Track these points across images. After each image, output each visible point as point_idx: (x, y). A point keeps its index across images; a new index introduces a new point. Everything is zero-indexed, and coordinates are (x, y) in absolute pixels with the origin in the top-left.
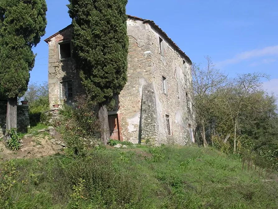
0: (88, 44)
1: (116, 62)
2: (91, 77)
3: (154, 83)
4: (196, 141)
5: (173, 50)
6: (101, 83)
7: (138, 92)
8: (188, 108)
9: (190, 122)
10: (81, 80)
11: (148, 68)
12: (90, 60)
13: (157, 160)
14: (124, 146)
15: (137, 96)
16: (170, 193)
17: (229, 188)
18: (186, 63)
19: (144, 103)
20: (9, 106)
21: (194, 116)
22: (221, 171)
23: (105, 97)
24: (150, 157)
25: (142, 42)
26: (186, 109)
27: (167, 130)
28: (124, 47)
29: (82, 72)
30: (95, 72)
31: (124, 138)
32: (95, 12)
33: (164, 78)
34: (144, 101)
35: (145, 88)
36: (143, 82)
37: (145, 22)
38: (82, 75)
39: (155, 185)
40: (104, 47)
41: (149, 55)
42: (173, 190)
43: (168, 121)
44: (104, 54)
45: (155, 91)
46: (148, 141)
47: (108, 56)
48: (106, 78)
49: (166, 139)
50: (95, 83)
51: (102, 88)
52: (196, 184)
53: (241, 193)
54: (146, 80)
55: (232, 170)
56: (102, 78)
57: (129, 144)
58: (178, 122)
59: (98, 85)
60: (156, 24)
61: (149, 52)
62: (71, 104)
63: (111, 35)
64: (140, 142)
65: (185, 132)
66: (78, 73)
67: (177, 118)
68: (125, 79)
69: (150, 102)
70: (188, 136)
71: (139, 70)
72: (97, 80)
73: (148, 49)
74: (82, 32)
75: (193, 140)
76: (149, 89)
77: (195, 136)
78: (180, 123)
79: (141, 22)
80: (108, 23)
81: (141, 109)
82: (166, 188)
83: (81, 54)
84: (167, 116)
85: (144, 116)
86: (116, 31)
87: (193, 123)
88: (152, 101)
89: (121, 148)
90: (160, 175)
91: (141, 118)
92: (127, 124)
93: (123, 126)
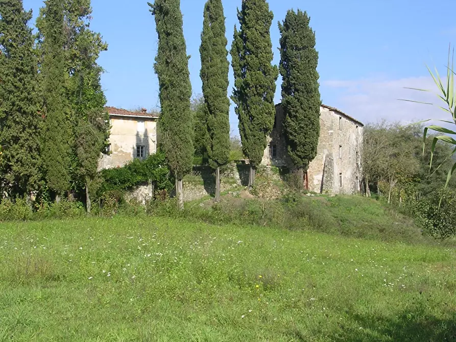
0: (295, 132)
1: (312, 144)
2: (296, 151)
3: (333, 153)
4: (361, 189)
5: (349, 121)
6: (302, 156)
7: (323, 158)
8: (357, 164)
9: (358, 175)
10: (289, 152)
11: (330, 143)
12: (296, 142)
13: (333, 206)
14: (313, 195)
15: (321, 161)
16: (340, 224)
17: (372, 225)
18: (359, 127)
19: (326, 166)
20: (251, 170)
21: (361, 169)
22: (370, 216)
23: (303, 164)
24: (329, 204)
25: (328, 124)
26: (355, 165)
27: (339, 184)
28: (317, 133)
29: (289, 147)
30: (299, 148)
31: (310, 188)
32: (301, 111)
33: (340, 146)
34: (326, 165)
35: (327, 156)
36: (326, 152)
37: (331, 110)
38: (289, 148)
39: (332, 220)
40: (305, 133)
41: (332, 133)
42: (341, 223)
43: (341, 177)
44: (305, 139)
45: (334, 159)
46: (327, 192)
47: (307, 140)
48: (306, 153)
49: (338, 190)
50: (297, 155)
51: (302, 158)
52: (354, 221)
53: (378, 228)
54: (328, 151)
55: (377, 215)
56: (302, 152)
57: (315, 193)
58: (348, 177)
59: (300, 156)
60: (338, 110)
61: (332, 131)
62: (274, 161)
63: (310, 127)
64: (321, 192)
65: (352, 184)
66: (287, 147)
67: (348, 174)
68: (316, 153)
69: (330, 166)
70: (355, 187)
71: (324, 143)
72: (298, 153)
73: (332, 129)
74: (292, 124)
75: (359, 189)
76: (330, 157)
77: (360, 186)
78: (349, 177)
79: (328, 110)
80: (309, 120)
81: (324, 170)
82: (338, 222)
83: (291, 137)
84: (341, 174)
85: (325, 175)
86: (313, 124)
87: (360, 176)
88: (331, 166)
89: (311, 196)
90: (336, 215)
91: (323, 176)
92: (313, 179)
93: (310, 180)
